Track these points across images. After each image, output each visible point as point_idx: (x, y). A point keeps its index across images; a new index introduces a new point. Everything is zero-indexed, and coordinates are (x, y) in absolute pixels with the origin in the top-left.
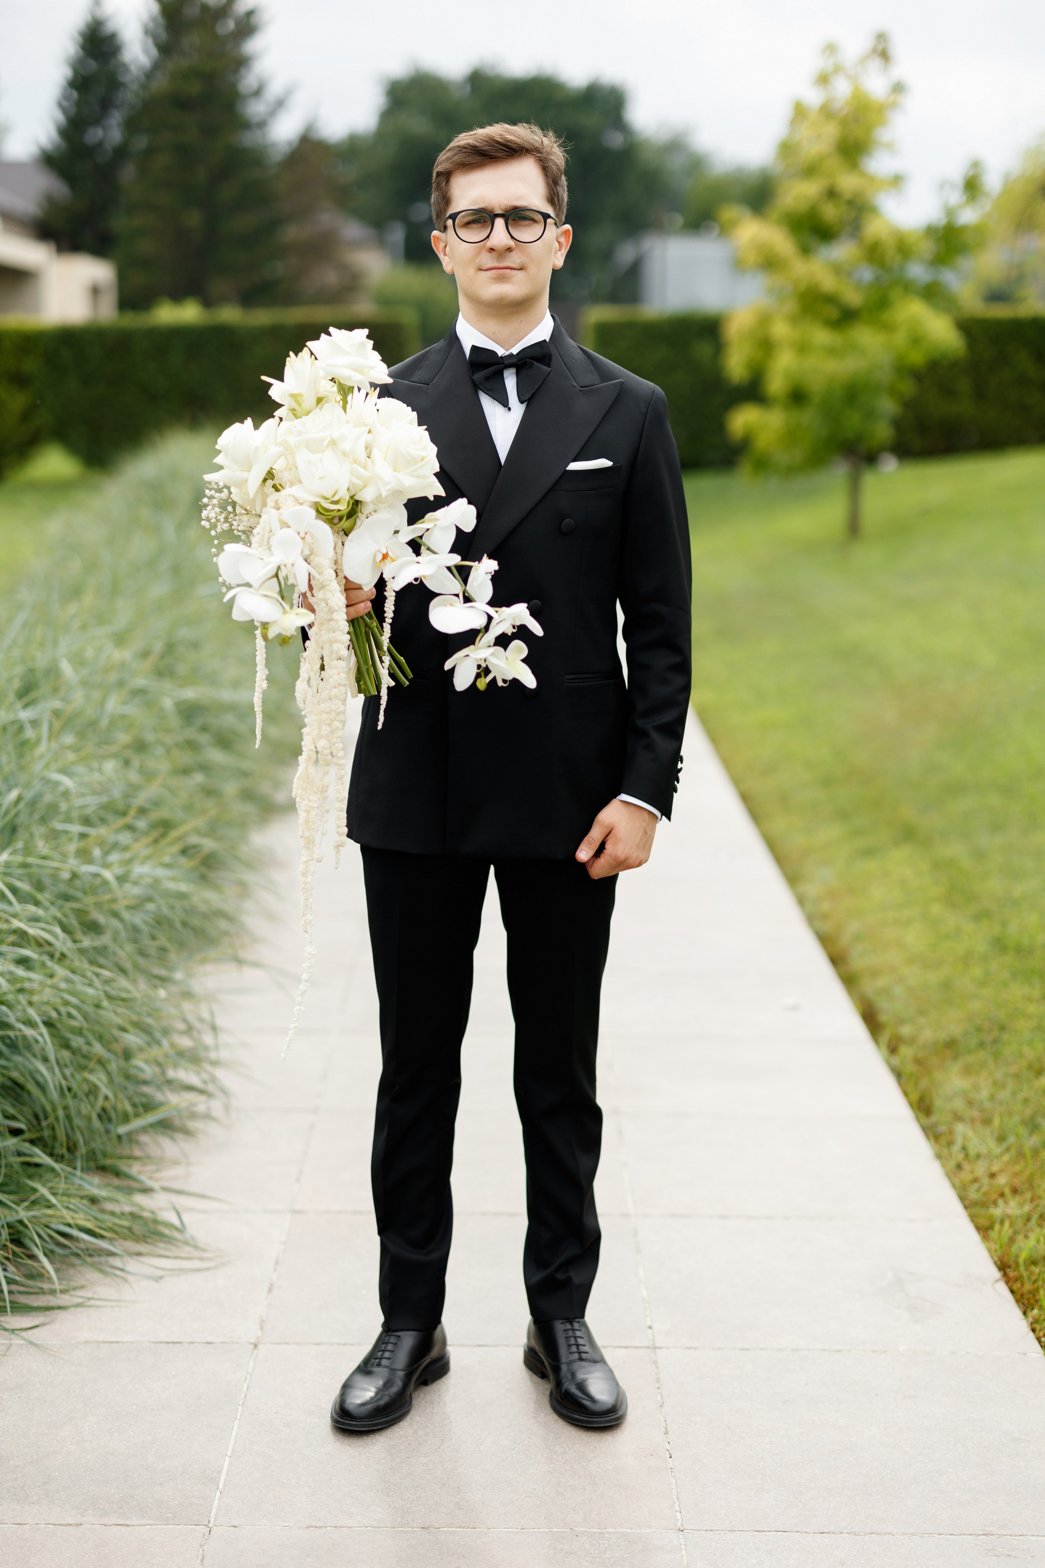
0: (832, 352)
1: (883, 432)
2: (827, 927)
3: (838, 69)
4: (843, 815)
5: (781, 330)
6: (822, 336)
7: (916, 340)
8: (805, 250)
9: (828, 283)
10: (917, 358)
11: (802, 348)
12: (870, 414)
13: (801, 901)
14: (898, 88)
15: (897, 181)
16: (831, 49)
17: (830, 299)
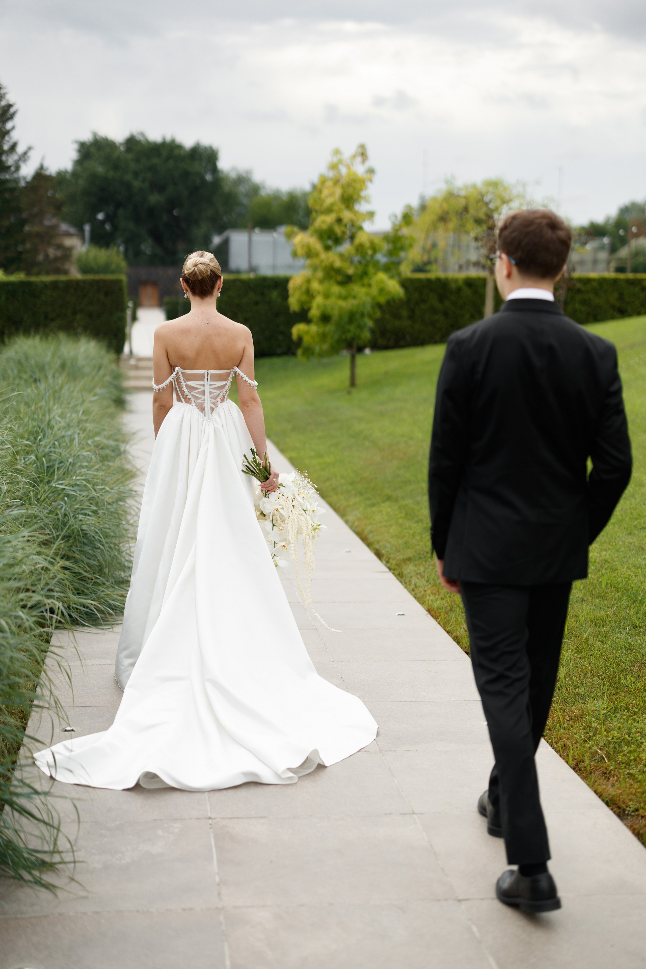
0: (341, 297)
1: (366, 335)
2: (358, 529)
3: (340, 161)
4: (361, 494)
5: (315, 286)
6: (336, 289)
7: (382, 291)
8: (327, 248)
9: (338, 264)
10: (382, 300)
11: (327, 296)
12: (360, 327)
13: (347, 522)
14: (371, 171)
15: (371, 215)
16: (337, 152)
17: (338, 271)
